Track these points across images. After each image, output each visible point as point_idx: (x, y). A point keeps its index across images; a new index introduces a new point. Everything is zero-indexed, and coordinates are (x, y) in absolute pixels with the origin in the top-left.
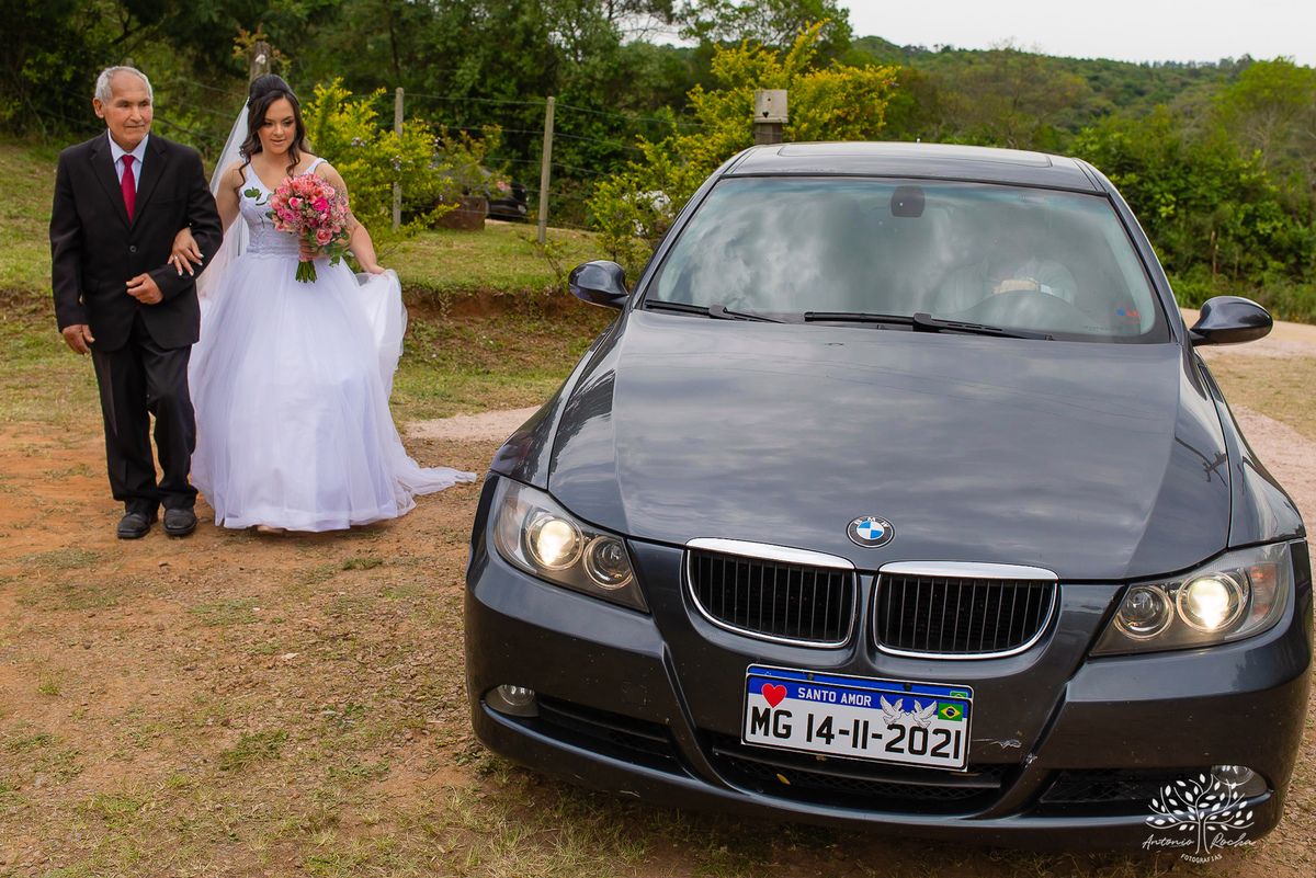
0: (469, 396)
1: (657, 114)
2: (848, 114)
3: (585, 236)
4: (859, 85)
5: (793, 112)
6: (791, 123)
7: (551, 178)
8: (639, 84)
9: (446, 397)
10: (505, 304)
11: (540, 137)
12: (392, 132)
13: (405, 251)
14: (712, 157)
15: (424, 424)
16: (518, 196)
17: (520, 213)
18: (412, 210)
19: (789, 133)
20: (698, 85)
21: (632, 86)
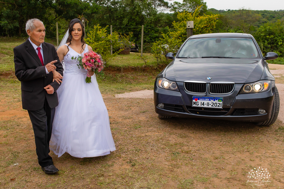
0: (128, 89)
1: (165, 28)
2: (207, 25)
3: (151, 54)
4: (210, 19)
5: (195, 26)
6: (194, 28)
7: (143, 43)
8: (161, 21)
9: (123, 89)
10: (134, 69)
11: (141, 34)
12: (110, 34)
13: (113, 59)
14: (177, 36)
15: (119, 95)
16: (137, 47)
17: (137, 50)
18: (115, 51)
19: (194, 30)
20: (174, 21)
21: (160, 22)
